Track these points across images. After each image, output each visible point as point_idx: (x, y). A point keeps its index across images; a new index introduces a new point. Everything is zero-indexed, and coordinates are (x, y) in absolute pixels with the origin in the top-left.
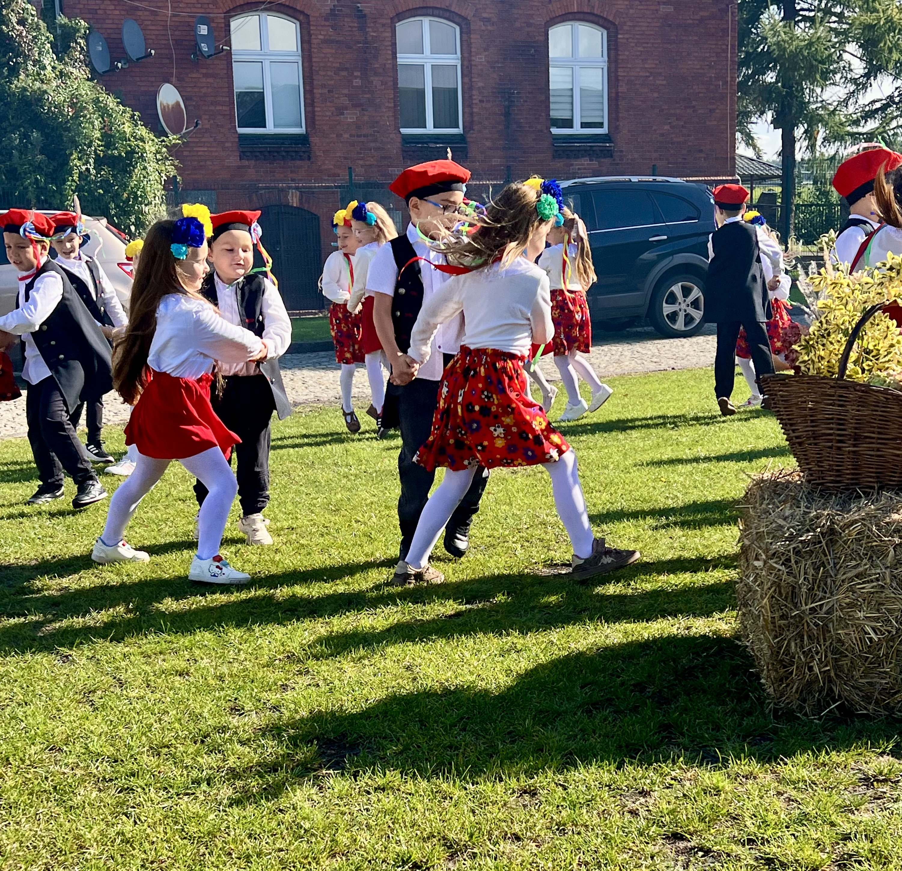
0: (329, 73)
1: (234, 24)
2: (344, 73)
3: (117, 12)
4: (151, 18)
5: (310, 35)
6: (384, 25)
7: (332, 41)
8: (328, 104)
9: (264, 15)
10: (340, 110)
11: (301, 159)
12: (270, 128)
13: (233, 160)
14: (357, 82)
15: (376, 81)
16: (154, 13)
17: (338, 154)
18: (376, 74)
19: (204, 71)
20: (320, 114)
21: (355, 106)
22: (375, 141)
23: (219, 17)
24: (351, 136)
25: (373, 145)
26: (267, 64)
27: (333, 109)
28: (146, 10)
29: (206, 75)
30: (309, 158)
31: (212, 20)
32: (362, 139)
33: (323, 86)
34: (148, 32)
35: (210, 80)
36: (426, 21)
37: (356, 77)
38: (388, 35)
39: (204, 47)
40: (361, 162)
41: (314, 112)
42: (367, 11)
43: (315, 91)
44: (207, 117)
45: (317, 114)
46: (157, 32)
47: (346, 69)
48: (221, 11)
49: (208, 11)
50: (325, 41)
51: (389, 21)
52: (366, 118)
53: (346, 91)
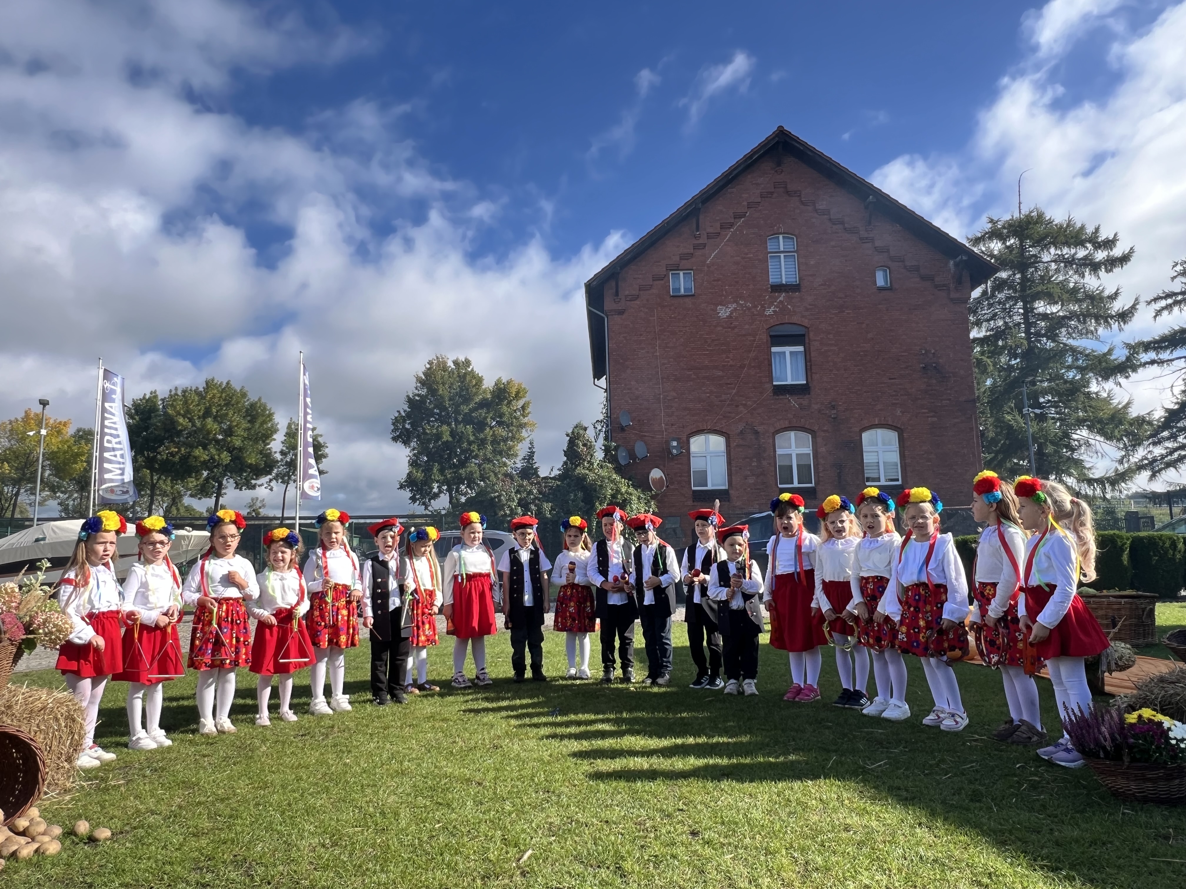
0: (740, 460)
1: (692, 440)
2: (748, 460)
3: (635, 438)
4: (651, 440)
5: (730, 443)
6: (769, 437)
7: (741, 445)
8: (740, 475)
9: (707, 435)
10: (746, 478)
12: (710, 487)
13: (690, 503)
14: (754, 464)
15: (765, 463)
16: (653, 437)
18: (764, 459)
19: (674, 462)
20: (735, 479)
21: (753, 475)
22: (765, 491)
23: (684, 438)
24: (751, 489)
25: (763, 493)
26: (708, 457)
27: (742, 477)
28: (648, 436)
29: (676, 464)
30: (729, 501)
31: (680, 439)
32: (758, 491)
33: (737, 466)
34: (649, 446)
35: (679, 466)
36: (792, 434)
37: (754, 462)
38: (771, 441)
39: (675, 451)
41: (732, 478)
42: (760, 430)
43: (733, 469)
44: (677, 483)
46: (653, 446)
47: (748, 458)
48: (685, 434)
49: (679, 435)
50: (738, 446)
51: (772, 435)
52: (759, 481)
53: (748, 468)
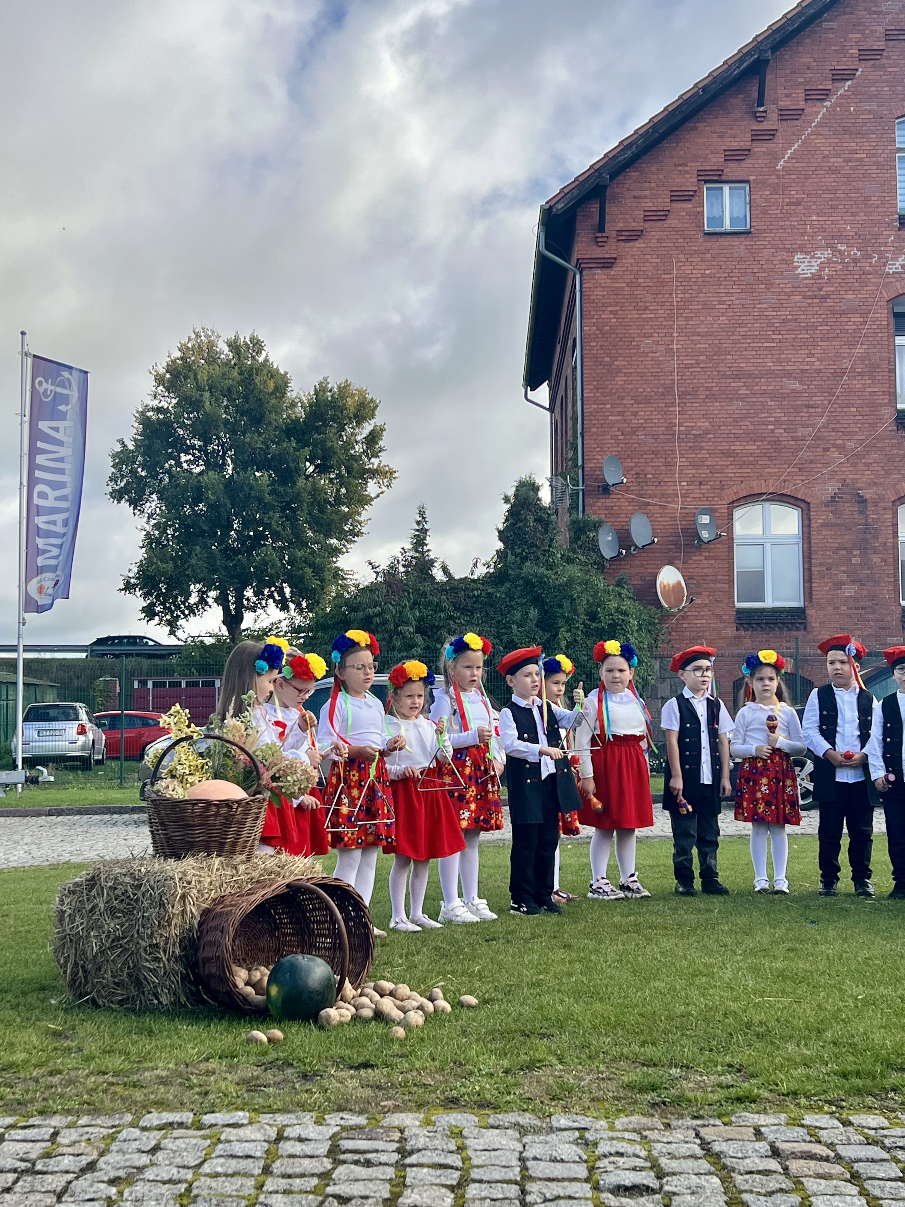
0: (827, 553)
1: (738, 514)
2: (844, 552)
3: (631, 508)
4: (661, 511)
5: (810, 520)
6: (884, 509)
7: (832, 525)
8: (826, 580)
9: (767, 504)
10: (839, 585)
11: (798, 629)
12: (769, 602)
13: (730, 631)
14: (856, 560)
15: (876, 558)
16: (664, 507)
17: (835, 625)
18: (876, 552)
19: (707, 554)
20: (817, 589)
21: (854, 582)
22: (874, 612)
23: (722, 508)
24: (848, 608)
25: (871, 616)
26: (768, 546)
27: (831, 584)
28: (656, 505)
29: (706, 558)
30: (805, 629)
31: (716, 510)
32: (860, 611)
33: (821, 565)
34: (656, 523)
35: (712, 562)
37: (855, 556)
38: (889, 518)
39: (705, 534)
40: (859, 632)
41: (811, 587)
42: (867, 496)
43: (813, 569)
44: (707, 593)
45: (814, 589)
46: (665, 523)
47: (845, 549)
48: (725, 502)
49: (713, 503)
50: (825, 525)
51: (891, 504)
52: (864, 592)
53: (844, 568)
